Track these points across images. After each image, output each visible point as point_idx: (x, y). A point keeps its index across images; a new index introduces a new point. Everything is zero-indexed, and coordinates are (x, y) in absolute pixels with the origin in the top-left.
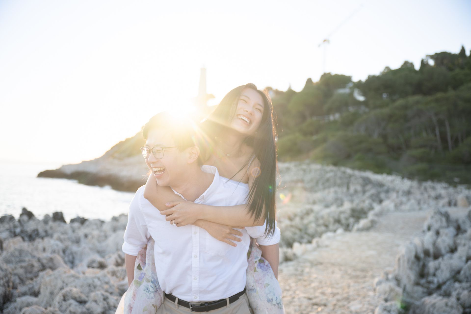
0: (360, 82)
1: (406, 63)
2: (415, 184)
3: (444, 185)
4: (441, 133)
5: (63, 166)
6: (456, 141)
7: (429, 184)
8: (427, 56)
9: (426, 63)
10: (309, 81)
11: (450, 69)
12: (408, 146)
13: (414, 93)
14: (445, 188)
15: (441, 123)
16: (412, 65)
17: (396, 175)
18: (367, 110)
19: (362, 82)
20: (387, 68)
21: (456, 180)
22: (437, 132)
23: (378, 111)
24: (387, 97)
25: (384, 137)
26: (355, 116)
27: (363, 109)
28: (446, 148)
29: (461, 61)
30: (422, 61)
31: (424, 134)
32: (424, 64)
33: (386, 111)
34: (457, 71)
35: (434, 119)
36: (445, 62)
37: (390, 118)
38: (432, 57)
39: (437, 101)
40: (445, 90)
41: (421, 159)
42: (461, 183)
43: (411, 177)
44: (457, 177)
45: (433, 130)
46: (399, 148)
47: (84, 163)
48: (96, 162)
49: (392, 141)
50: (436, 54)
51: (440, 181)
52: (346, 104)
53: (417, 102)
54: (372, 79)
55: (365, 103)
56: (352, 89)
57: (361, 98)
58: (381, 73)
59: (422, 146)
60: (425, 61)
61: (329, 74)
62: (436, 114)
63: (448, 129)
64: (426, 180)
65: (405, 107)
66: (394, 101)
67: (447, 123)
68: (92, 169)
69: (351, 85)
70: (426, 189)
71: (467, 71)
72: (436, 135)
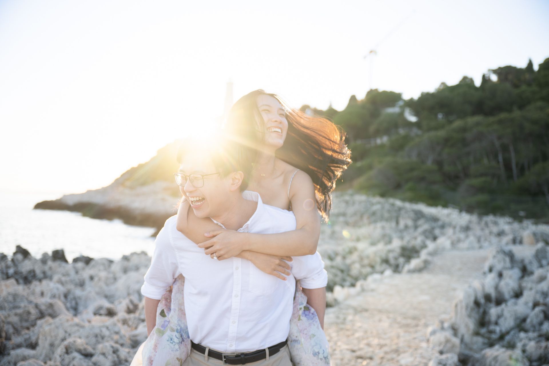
0: (411, 100)
1: (465, 78)
2: (474, 218)
3: (508, 219)
4: (505, 160)
5: (65, 196)
6: (522, 170)
7: (490, 218)
8: (489, 70)
9: (488, 79)
10: (353, 98)
11: (516, 86)
12: (467, 175)
13: (474, 113)
14: (509, 223)
15: (505, 148)
16: (472, 80)
17: (453, 208)
18: (419, 132)
19: (415, 100)
20: (443, 84)
21: (522, 214)
22: (500, 158)
23: (433, 134)
24: (443, 118)
25: (440, 164)
26: (406, 139)
27: (415, 131)
28: (510, 177)
29: (527, 76)
30: (484, 77)
31: (485, 161)
32: (485, 80)
33: (441, 133)
34: (524, 87)
35: (497, 143)
36: (510, 77)
37: (447, 141)
38: (495, 72)
39: (500, 122)
40: (510, 111)
41: (481, 190)
42: (527, 217)
43: (470, 210)
44: (523, 210)
45: (496, 156)
46: (457, 177)
47: (89, 192)
48: (104, 191)
49: (447, 168)
50: (500, 68)
51: (503, 215)
52: (396, 126)
53: (478, 124)
54: (425, 97)
55: (417, 125)
56: (403, 108)
57: (413, 119)
58: (436, 90)
59: (482, 175)
60: (487, 76)
61: (376, 90)
62: (499, 138)
63: (513, 155)
64: (487, 213)
65: (464, 130)
66: (450, 122)
67: (511, 148)
68: (98, 200)
69: (401, 103)
70: (487, 224)
71: (535, 88)
72: (498, 162)
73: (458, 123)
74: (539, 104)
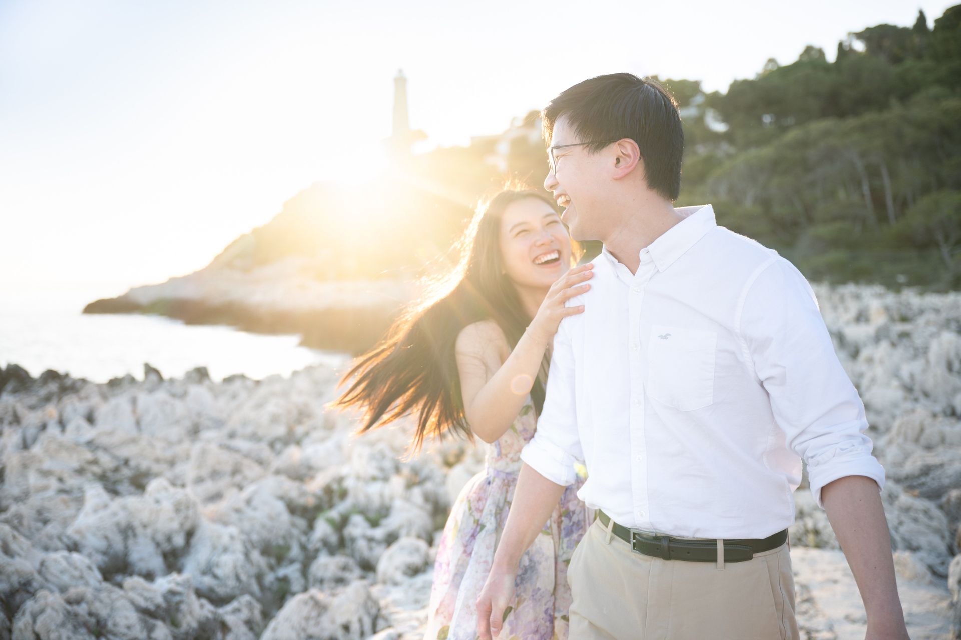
0: (716, 95)
1: (809, 50)
3: (878, 289)
4: (873, 191)
5: (132, 290)
6: (903, 205)
8: (850, 34)
9: (848, 49)
11: (897, 60)
12: (811, 220)
13: (824, 114)
14: (880, 296)
15: (873, 172)
16: (821, 53)
18: (732, 150)
19: (721, 95)
20: (771, 61)
21: (902, 279)
22: (866, 189)
23: (753, 153)
24: (771, 123)
25: (765, 203)
26: (710, 163)
27: (725, 148)
28: (883, 218)
29: (917, 40)
30: (841, 46)
31: (842, 195)
32: (843, 51)
33: (767, 152)
34: (909, 63)
35: (860, 165)
36: (887, 43)
37: (775, 166)
38: (860, 36)
39: (864, 129)
40: (883, 106)
41: (835, 243)
42: (910, 284)
44: (903, 273)
45: (859, 185)
46: (795, 224)
47: (173, 281)
48: (196, 277)
49: (779, 210)
50: (869, 30)
51: (870, 282)
52: (691, 141)
53: (827, 134)
54: (740, 89)
55: (726, 137)
56: (702, 109)
57: (719, 127)
58: (758, 75)
59: (834, 219)
60: (846, 44)
62: (863, 155)
63: (887, 182)
64: (844, 282)
65: (803, 144)
66: (784, 129)
67: (884, 172)
68: (189, 293)
69: (699, 100)
70: (842, 299)
71: (928, 63)
72: (863, 196)
73: (793, 135)
74: (935, 90)
